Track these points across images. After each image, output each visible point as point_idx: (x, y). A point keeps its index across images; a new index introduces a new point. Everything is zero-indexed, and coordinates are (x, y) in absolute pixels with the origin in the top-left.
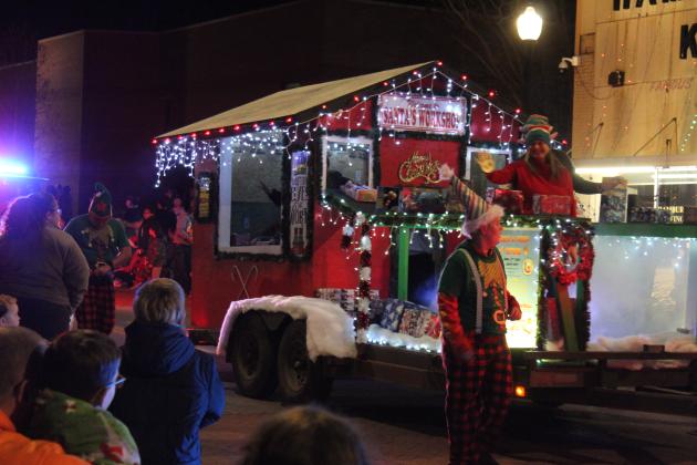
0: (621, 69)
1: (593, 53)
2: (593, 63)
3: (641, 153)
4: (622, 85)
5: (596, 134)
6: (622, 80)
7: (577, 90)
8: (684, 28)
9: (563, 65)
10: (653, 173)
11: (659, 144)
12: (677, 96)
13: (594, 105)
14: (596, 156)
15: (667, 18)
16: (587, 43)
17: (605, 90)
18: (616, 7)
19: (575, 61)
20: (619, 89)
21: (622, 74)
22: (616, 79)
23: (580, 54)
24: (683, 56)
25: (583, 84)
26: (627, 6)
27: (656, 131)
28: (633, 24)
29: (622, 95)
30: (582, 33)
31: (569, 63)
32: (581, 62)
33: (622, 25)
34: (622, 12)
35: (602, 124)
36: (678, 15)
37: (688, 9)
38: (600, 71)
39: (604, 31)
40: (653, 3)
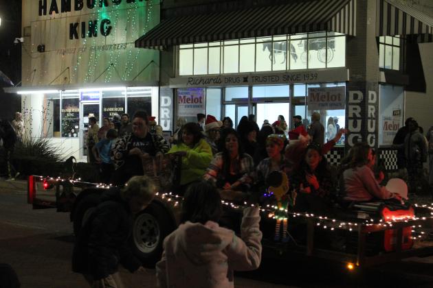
0: (43, 43)
1: (29, 36)
2: (30, 40)
3: (53, 84)
4: (44, 51)
5: (33, 74)
6: (44, 49)
7: (24, 54)
8: (71, 25)
9: (16, 42)
10: (59, 94)
11: (62, 78)
12: (69, 57)
13: (32, 61)
14: (33, 85)
15: (63, 21)
16: (27, 31)
17: (35, 53)
18: (40, 14)
19: (22, 40)
20: (43, 53)
21: (44, 46)
22: (41, 49)
23: (24, 36)
24: (71, 38)
25: (26, 50)
26: (45, 14)
27: (60, 73)
28: (48, 22)
29: (44, 57)
30: (25, 26)
31: (19, 41)
32: (24, 40)
33: (43, 22)
34: (43, 17)
35: (35, 70)
36: (68, 18)
37: (73, 15)
38: (34, 45)
39: (35, 26)
40: (57, 12)
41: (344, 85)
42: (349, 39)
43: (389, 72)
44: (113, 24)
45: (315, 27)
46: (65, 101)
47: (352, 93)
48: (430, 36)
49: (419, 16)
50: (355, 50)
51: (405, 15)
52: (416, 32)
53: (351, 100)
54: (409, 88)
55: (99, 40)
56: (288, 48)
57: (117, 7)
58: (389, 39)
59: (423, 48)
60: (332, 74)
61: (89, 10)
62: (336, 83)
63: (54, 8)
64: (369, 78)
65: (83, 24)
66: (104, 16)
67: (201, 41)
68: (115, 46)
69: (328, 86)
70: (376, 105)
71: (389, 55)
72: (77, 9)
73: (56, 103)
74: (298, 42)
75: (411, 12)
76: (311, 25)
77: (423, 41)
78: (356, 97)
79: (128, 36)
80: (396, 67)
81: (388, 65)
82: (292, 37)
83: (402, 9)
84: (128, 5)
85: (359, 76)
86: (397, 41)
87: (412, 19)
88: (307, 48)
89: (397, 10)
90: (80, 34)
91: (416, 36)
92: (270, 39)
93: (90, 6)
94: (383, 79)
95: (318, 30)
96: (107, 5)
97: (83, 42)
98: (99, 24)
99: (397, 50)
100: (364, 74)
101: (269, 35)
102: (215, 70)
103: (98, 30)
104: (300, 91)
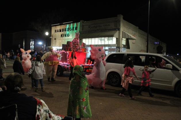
1: (53, 36)
3: (57, 46)
8: (61, 35)
11: (59, 45)
12: (61, 41)
13: (53, 41)
17: (54, 40)
19: (51, 37)
21: (56, 39)
24: (61, 37)
25: (52, 39)
26: (56, 32)
28: (57, 34)
29: (56, 41)
35: (54, 43)
37: (62, 33)
38: (54, 38)
39: (54, 35)
40: (58, 32)
41: (116, 47)
42: (117, 38)
43: (124, 45)
44: (70, 35)
45: (111, 36)
46: (59, 49)
47: (117, 49)
48: (131, 38)
49: (130, 35)
50: (118, 40)
51: (127, 34)
52: (129, 38)
53: (117, 50)
54: (127, 48)
55: (67, 38)
56: (105, 40)
57: (71, 31)
58: (124, 39)
59: (130, 41)
60: (113, 45)
61: (65, 32)
62: (114, 47)
63: (58, 31)
64: (120, 46)
65: (64, 34)
66: (68, 33)
67: (90, 38)
68: (70, 39)
69: (112, 47)
70: (121, 51)
71: (124, 42)
72: (62, 31)
73: (58, 50)
74: (106, 39)
75: (128, 34)
76: (110, 36)
77: (130, 39)
78: (118, 50)
79: (73, 37)
80: (125, 44)
81: (124, 44)
82: (106, 38)
83: (127, 33)
84: (73, 31)
85: (118, 46)
86: (125, 39)
87: (129, 35)
88: (108, 40)
89: (126, 34)
90: (63, 36)
91: (128, 38)
92: (101, 38)
93: (65, 31)
94: (123, 46)
95: (111, 37)
96: (68, 31)
97: (64, 38)
98: (67, 34)
99: (125, 41)
100: (119, 45)
101: (100, 37)
102: (90, 44)
103: (67, 36)
104: (107, 48)
